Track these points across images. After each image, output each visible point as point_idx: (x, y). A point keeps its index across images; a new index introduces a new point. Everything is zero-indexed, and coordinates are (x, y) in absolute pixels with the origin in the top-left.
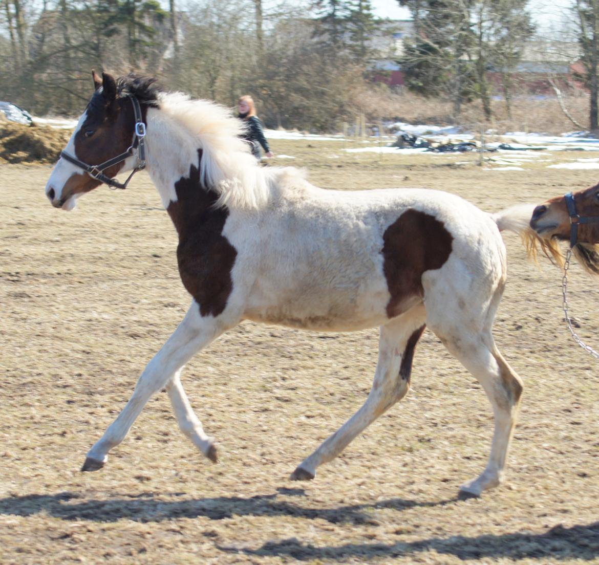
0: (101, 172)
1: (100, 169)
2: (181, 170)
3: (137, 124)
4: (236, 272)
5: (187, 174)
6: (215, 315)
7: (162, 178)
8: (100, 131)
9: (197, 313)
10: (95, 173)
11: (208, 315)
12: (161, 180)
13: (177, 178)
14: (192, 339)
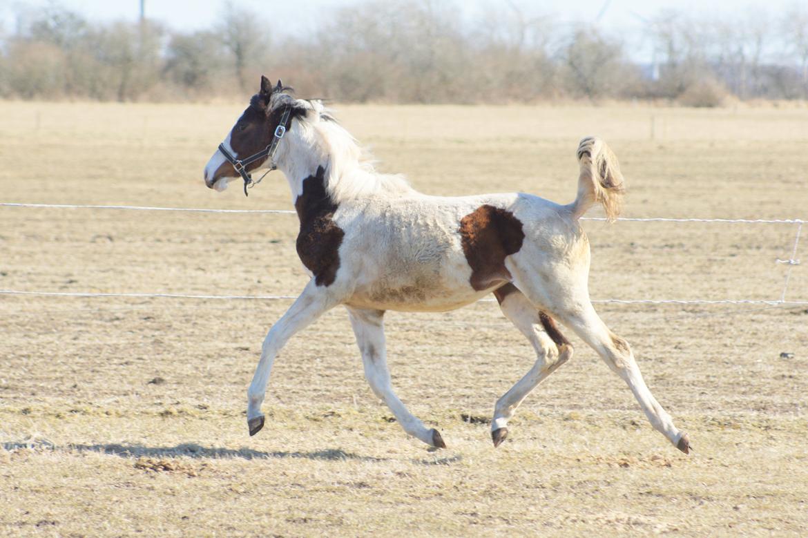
0: (244, 167)
1: (243, 164)
2: (311, 170)
3: (279, 126)
4: (343, 250)
5: (314, 174)
6: (327, 285)
7: (294, 176)
8: (251, 126)
9: (313, 283)
10: (239, 167)
11: (321, 285)
12: (294, 177)
13: (306, 176)
14: (307, 305)
